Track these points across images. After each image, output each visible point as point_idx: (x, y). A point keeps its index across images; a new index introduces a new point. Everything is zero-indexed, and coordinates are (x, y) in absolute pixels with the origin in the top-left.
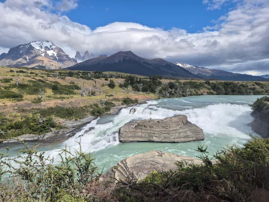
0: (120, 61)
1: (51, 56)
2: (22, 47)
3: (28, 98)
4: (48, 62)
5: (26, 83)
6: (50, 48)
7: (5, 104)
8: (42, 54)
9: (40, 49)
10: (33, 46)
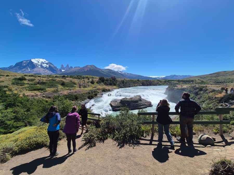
0: (88, 70)
1: (45, 67)
2: (25, 62)
3: (49, 90)
4: (43, 71)
5: (45, 81)
6: (45, 63)
7: (36, 94)
8: (39, 66)
9: (38, 64)
10: (33, 61)
